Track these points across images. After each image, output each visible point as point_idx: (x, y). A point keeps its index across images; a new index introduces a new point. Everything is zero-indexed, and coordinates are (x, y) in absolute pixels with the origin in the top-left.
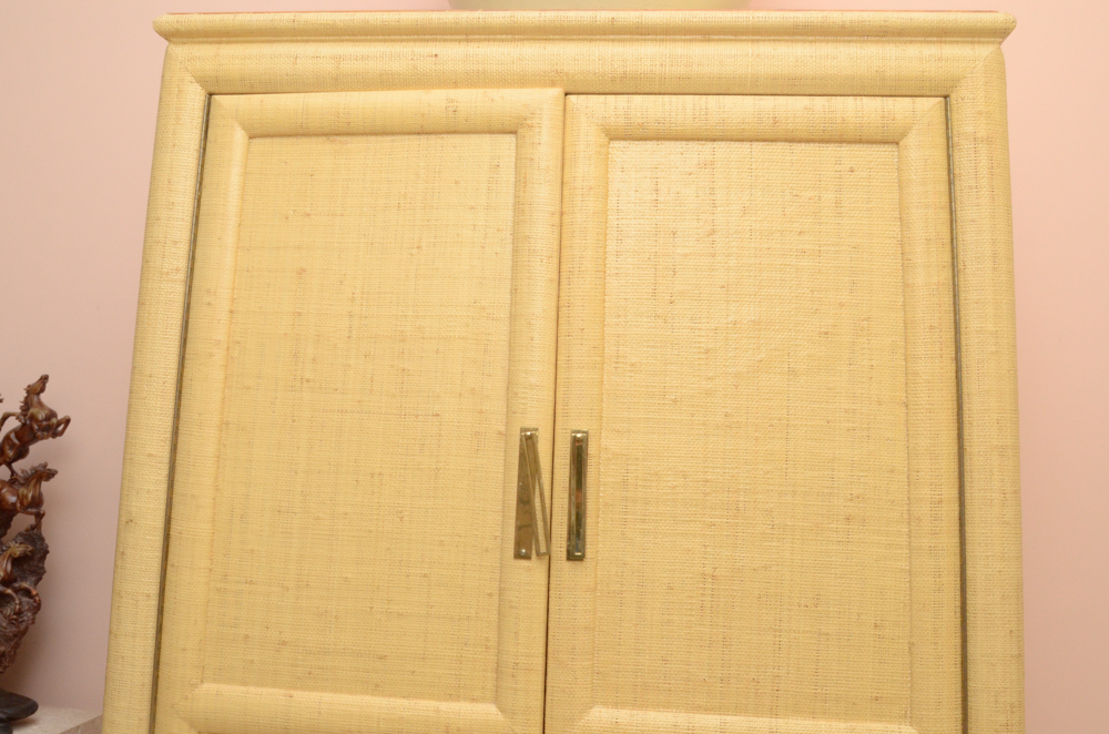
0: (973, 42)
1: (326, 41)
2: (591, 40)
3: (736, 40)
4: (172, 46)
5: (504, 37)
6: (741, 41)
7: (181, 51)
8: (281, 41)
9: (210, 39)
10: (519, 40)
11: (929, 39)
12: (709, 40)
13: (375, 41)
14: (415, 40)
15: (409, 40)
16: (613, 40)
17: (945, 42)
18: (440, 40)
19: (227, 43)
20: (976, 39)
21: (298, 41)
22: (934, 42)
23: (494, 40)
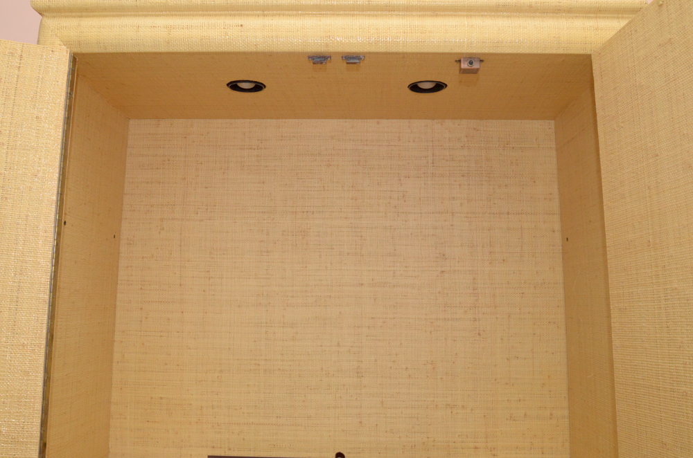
0: (618, 18)
1: (160, 15)
2: (353, 15)
3: (455, 15)
4: (45, 19)
5: (290, 12)
6: (459, 16)
7: (51, 23)
8: (127, 16)
9: (74, 14)
10: (301, 15)
11: (589, 15)
12: (437, 15)
13: (196, 15)
14: (226, 15)
15: (221, 15)
16: (369, 15)
17: (600, 18)
18: (244, 15)
19: (87, 17)
20: (620, 16)
21: (139, 16)
22: (592, 18)
23: (283, 15)
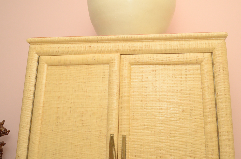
0: (218, 39)
1: (66, 43)
2: (126, 42)
3: (160, 41)
4: (31, 45)
5: (106, 42)
6: (162, 41)
7: (33, 46)
8: (55, 44)
9: (39, 44)
10: (110, 42)
11: (207, 39)
12: (154, 41)
13: (77, 43)
14: (86, 43)
15: (84, 43)
16: (132, 42)
17: (211, 40)
18: (92, 43)
19: (43, 44)
20: (219, 39)
21: (59, 44)
22: (208, 40)
23: (104, 42)
